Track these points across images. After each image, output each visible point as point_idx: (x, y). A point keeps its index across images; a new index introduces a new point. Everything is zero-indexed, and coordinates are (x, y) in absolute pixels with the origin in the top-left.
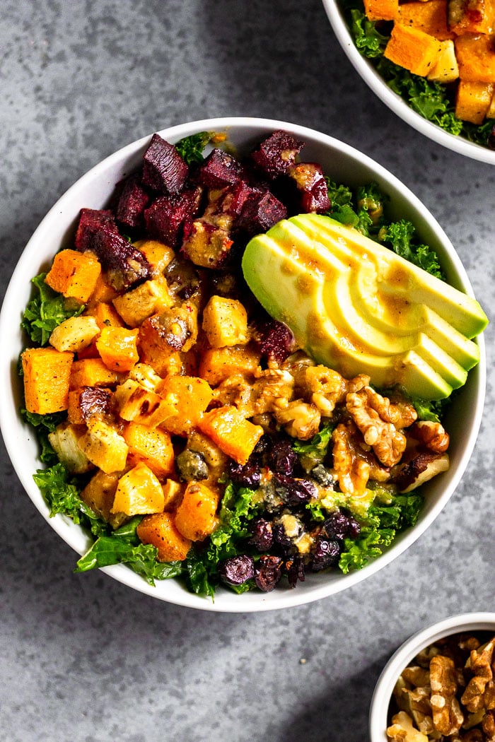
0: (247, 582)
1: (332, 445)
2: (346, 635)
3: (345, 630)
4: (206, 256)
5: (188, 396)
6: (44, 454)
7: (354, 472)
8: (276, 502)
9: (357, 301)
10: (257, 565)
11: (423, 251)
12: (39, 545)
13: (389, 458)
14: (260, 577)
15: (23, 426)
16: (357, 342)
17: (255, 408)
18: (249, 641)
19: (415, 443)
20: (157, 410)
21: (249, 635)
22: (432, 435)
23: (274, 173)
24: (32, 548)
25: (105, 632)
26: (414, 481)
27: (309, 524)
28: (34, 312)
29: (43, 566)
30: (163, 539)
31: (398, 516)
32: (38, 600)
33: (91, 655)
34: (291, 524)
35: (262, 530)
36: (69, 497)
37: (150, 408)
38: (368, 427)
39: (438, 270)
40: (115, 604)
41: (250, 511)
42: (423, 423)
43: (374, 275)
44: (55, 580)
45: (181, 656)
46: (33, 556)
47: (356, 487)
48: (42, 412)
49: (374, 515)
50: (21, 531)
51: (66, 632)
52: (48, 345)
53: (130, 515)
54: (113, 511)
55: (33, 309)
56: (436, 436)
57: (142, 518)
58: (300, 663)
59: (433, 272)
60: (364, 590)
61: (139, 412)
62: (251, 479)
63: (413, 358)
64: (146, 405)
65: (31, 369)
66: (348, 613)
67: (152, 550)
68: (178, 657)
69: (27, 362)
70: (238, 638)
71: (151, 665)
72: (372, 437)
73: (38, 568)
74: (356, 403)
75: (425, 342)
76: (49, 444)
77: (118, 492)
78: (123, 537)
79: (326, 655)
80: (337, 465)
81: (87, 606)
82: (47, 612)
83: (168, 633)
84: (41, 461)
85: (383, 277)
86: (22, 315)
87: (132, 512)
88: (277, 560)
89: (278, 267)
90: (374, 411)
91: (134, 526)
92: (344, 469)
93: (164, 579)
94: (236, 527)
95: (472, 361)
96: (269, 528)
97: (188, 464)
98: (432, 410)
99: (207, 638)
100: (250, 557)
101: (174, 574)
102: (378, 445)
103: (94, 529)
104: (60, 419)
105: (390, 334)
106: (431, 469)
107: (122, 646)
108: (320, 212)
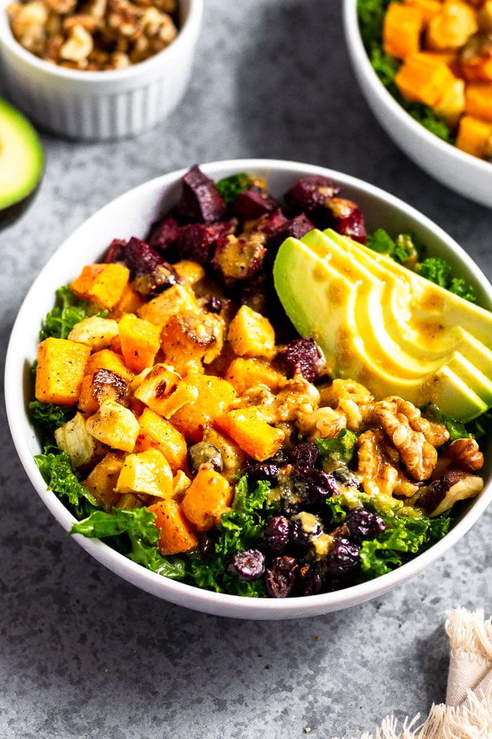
1: (357, 447)
2: (357, 705)
3: (356, 699)
4: (237, 264)
5: (207, 390)
7: (381, 477)
8: (293, 500)
9: (390, 323)
11: (458, 285)
12: (18, 597)
14: (271, 579)
16: (388, 365)
17: (277, 413)
18: (246, 705)
20: (174, 393)
21: (247, 700)
23: (311, 204)
24: (10, 599)
25: (84, 689)
26: (444, 496)
27: (329, 525)
29: (20, 619)
30: (168, 517)
32: (12, 653)
33: (66, 715)
34: (310, 522)
35: (277, 523)
37: (167, 390)
38: (396, 428)
40: (98, 660)
42: (455, 441)
43: (409, 298)
44: (33, 633)
45: (169, 719)
46: (11, 607)
47: (382, 491)
51: (40, 686)
54: (116, 489)
58: (305, 732)
60: (378, 657)
61: (155, 393)
63: (445, 371)
64: (162, 386)
66: (359, 682)
68: (165, 720)
70: (234, 702)
71: (133, 727)
73: (15, 619)
75: (459, 358)
77: (123, 469)
79: (334, 725)
80: (362, 464)
81: (66, 662)
82: (21, 665)
83: (155, 693)
85: (416, 301)
88: (291, 560)
89: (310, 273)
90: (403, 417)
92: (370, 470)
96: (284, 521)
97: (202, 453)
99: (200, 701)
102: (407, 449)
105: (421, 357)
106: (463, 486)
107: (102, 705)
108: (354, 238)
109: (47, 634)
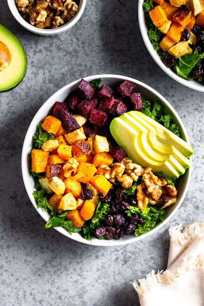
0: (103, 236)
1: (136, 191)
6: (37, 186)
7: (143, 201)
9: (149, 142)
10: (107, 230)
11: (173, 126)
12: (32, 223)
13: (156, 197)
14: (108, 235)
15: (30, 176)
17: (111, 176)
19: (165, 192)
20: (77, 175)
22: (171, 190)
23: (124, 95)
24: (30, 224)
25: (55, 253)
26: (164, 206)
27: (126, 218)
28: (37, 137)
29: (34, 231)
30: (75, 219)
31: (157, 217)
35: (110, 219)
36: (44, 202)
37: (74, 174)
38: (149, 186)
39: (178, 133)
40: (59, 243)
41: (106, 212)
42: (169, 186)
43: (156, 134)
44: (37, 235)
45: (82, 262)
46: (30, 227)
47: (143, 206)
48: (37, 172)
49: (149, 216)
50: (26, 218)
51: (41, 253)
52: (41, 148)
53: (65, 210)
54: (59, 208)
55: (37, 136)
56: (173, 191)
57: (69, 211)
58: (123, 265)
59: (176, 134)
61: (70, 175)
62: (107, 201)
63: (167, 163)
64: (73, 172)
65: (34, 157)
67: (71, 223)
68: (80, 262)
69: (33, 154)
71: (71, 265)
72: (150, 190)
73: (32, 231)
74: (146, 178)
75: (171, 158)
76: (39, 183)
77: (61, 202)
78: (61, 217)
79: (132, 262)
81: (49, 244)
82: (35, 246)
84: (36, 188)
86: (33, 137)
87: (65, 209)
88: (114, 229)
90: (152, 181)
91: (66, 214)
93: (75, 232)
94: (101, 217)
95: (187, 166)
96: (112, 218)
98: (172, 182)
99: (91, 256)
100: (105, 227)
101: (78, 231)
102: (152, 192)
103: (52, 214)
104: (43, 175)
106: (170, 202)
107: (61, 258)
109: (42, 235)
